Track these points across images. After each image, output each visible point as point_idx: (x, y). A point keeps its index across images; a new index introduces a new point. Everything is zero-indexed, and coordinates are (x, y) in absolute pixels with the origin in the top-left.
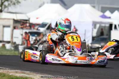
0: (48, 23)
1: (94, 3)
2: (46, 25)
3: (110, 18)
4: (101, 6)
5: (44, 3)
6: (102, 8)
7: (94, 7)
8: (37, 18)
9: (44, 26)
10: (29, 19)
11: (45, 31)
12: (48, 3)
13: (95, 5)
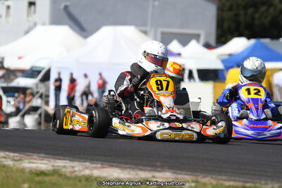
0: (43, 68)
1: (145, 25)
2: (39, 72)
3: (179, 55)
4: (160, 30)
5: (35, 25)
6: (163, 34)
7: (145, 33)
8: (20, 58)
9: (35, 73)
10: (3, 59)
11: (37, 85)
12: (44, 24)
13: (148, 28)
